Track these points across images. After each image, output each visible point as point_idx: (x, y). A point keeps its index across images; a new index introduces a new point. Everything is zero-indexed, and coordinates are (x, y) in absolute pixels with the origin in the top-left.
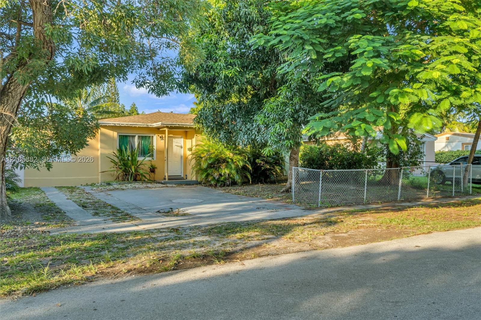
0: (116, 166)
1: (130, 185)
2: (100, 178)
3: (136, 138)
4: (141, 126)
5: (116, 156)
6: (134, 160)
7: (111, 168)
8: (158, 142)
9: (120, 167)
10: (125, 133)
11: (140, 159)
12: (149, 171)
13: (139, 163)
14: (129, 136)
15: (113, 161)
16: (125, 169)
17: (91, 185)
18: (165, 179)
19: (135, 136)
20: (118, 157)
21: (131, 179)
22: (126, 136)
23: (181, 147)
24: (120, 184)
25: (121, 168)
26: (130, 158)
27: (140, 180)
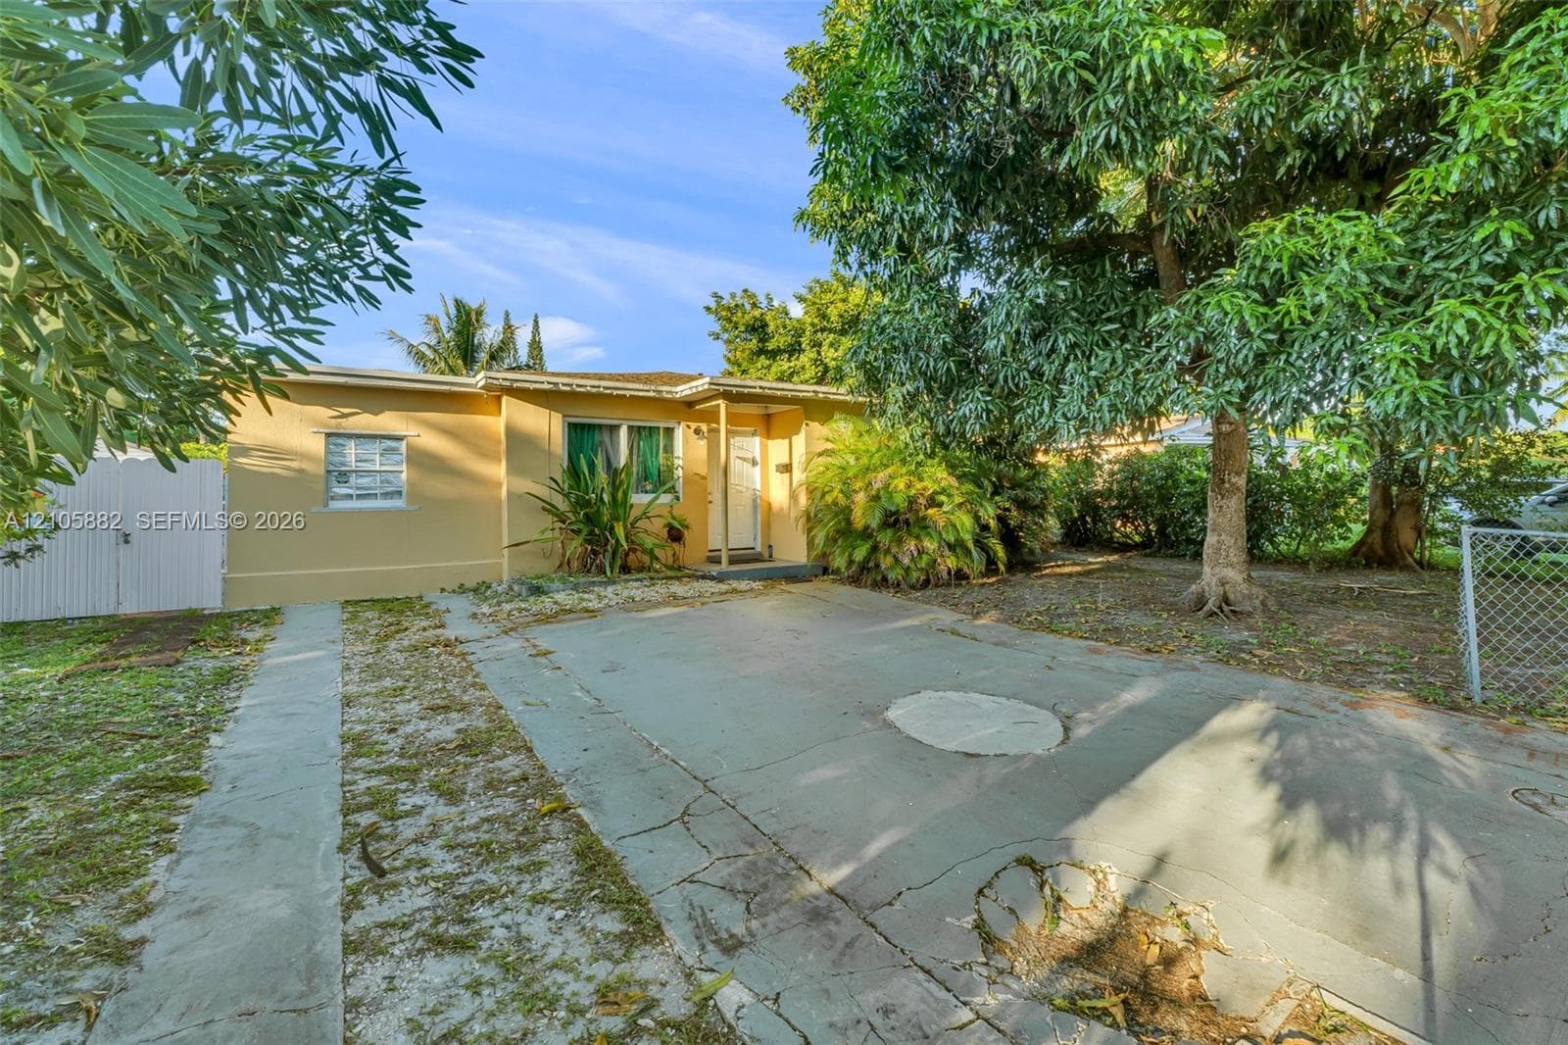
0: (560, 525)
1: (610, 589)
2: (504, 567)
3: (623, 432)
4: (641, 394)
5: (561, 491)
6: (620, 505)
7: (543, 532)
8: (687, 448)
9: (575, 527)
10: (587, 415)
11: (638, 499)
12: (666, 535)
13: (634, 514)
14: (600, 426)
15: (550, 509)
16: (592, 533)
17: (475, 591)
18: (717, 561)
19: (617, 427)
20: (567, 496)
21: (612, 568)
22: (591, 427)
23: (754, 463)
24: (575, 588)
25: (578, 532)
26: (606, 497)
27: (641, 569)
